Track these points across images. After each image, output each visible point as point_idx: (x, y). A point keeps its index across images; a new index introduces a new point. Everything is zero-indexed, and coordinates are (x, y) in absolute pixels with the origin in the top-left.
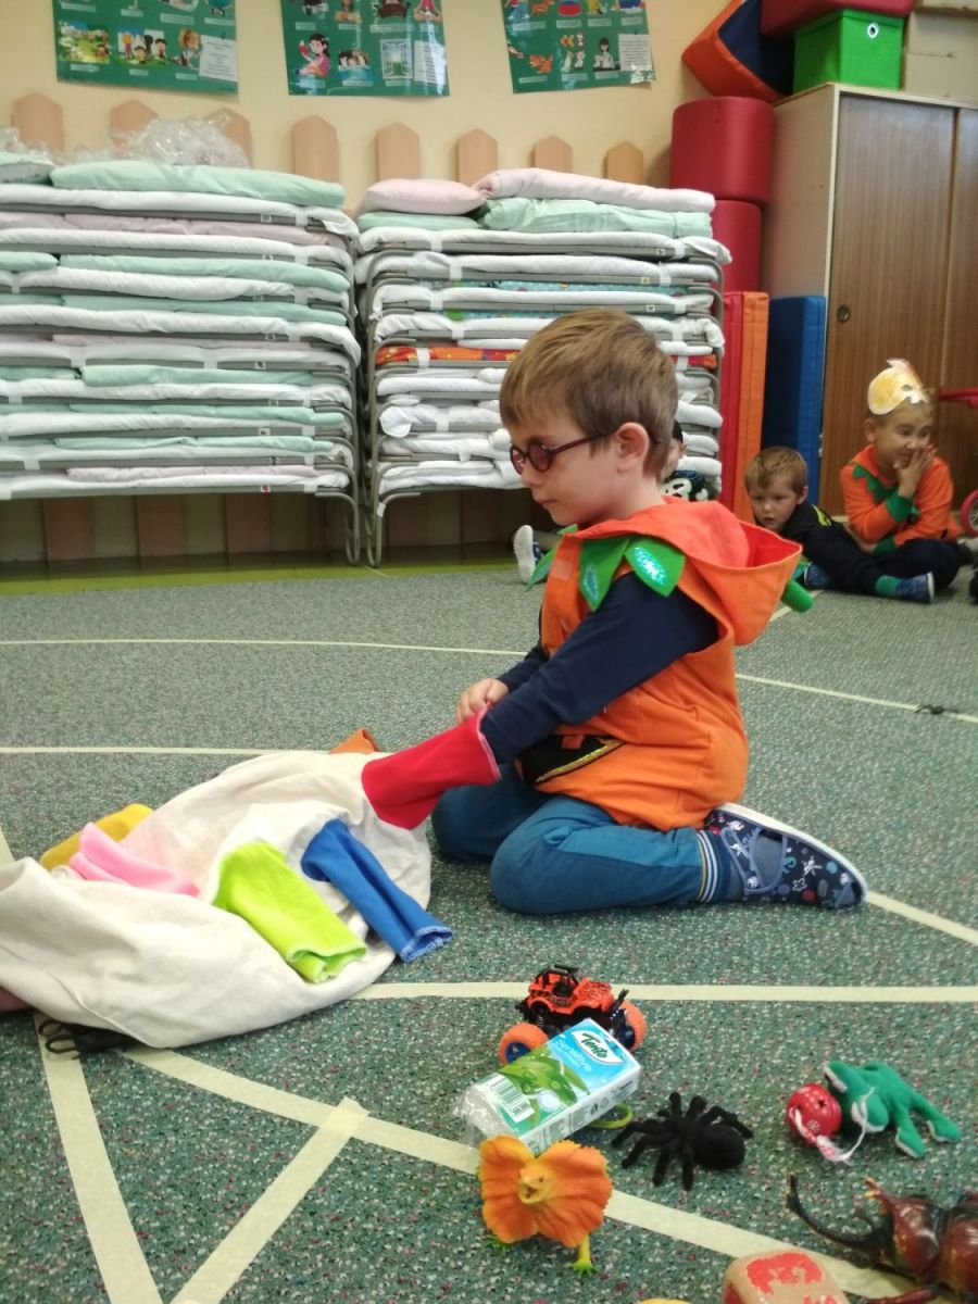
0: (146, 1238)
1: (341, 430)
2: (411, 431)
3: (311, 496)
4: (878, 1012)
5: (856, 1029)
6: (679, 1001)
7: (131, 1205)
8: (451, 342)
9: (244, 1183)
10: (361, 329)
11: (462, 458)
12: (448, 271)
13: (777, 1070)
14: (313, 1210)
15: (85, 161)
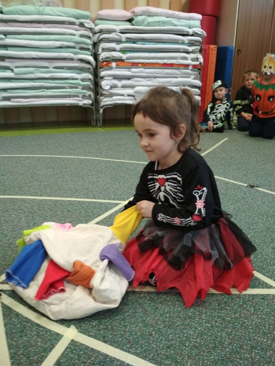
1: (90, 87)
2: (111, 87)
3: (81, 106)
7: (12, 361)
8: (122, 60)
9: (42, 354)
10: (96, 56)
11: (125, 96)
12: (121, 39)
13: (190, 317)
14: (59, 363)
15: (12, 6)
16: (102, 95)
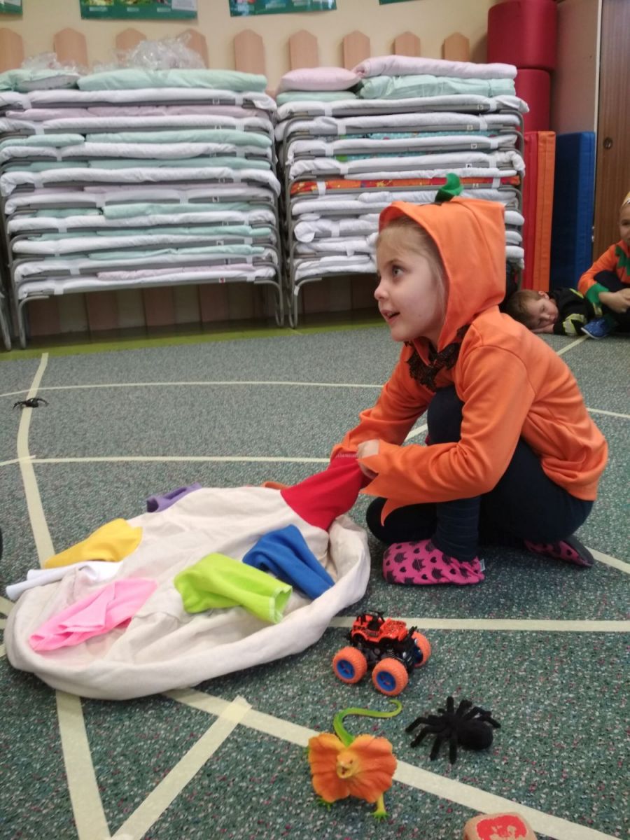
0: (104, 790)
1: (269, 239)
2: (315, 237)
3: (251, 283)
4: (595, 639)
5: (578, 651)
6: (461, 630)
7: (97, 767)
8: (340, 177)
9: (168, 754)
10: (280, 171)
11: (348, 254)
12: (337, 130)
13: (522, 679)
14: (209, 772)
15: (99, 71)
16: (297, 255)
